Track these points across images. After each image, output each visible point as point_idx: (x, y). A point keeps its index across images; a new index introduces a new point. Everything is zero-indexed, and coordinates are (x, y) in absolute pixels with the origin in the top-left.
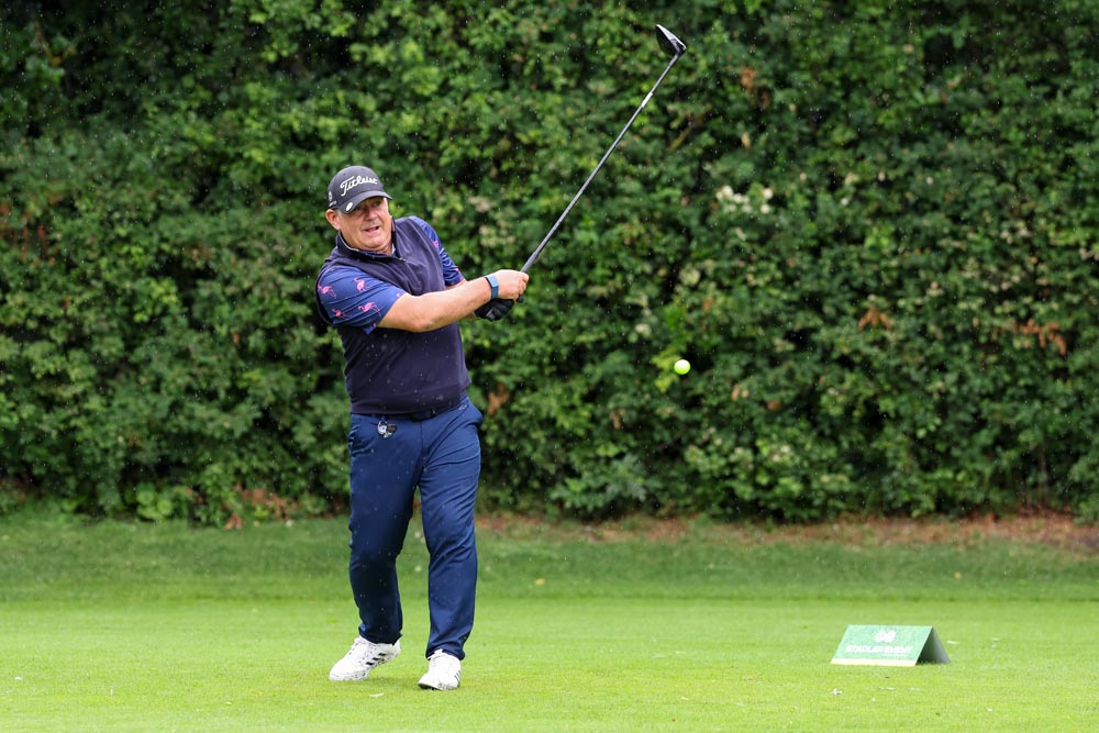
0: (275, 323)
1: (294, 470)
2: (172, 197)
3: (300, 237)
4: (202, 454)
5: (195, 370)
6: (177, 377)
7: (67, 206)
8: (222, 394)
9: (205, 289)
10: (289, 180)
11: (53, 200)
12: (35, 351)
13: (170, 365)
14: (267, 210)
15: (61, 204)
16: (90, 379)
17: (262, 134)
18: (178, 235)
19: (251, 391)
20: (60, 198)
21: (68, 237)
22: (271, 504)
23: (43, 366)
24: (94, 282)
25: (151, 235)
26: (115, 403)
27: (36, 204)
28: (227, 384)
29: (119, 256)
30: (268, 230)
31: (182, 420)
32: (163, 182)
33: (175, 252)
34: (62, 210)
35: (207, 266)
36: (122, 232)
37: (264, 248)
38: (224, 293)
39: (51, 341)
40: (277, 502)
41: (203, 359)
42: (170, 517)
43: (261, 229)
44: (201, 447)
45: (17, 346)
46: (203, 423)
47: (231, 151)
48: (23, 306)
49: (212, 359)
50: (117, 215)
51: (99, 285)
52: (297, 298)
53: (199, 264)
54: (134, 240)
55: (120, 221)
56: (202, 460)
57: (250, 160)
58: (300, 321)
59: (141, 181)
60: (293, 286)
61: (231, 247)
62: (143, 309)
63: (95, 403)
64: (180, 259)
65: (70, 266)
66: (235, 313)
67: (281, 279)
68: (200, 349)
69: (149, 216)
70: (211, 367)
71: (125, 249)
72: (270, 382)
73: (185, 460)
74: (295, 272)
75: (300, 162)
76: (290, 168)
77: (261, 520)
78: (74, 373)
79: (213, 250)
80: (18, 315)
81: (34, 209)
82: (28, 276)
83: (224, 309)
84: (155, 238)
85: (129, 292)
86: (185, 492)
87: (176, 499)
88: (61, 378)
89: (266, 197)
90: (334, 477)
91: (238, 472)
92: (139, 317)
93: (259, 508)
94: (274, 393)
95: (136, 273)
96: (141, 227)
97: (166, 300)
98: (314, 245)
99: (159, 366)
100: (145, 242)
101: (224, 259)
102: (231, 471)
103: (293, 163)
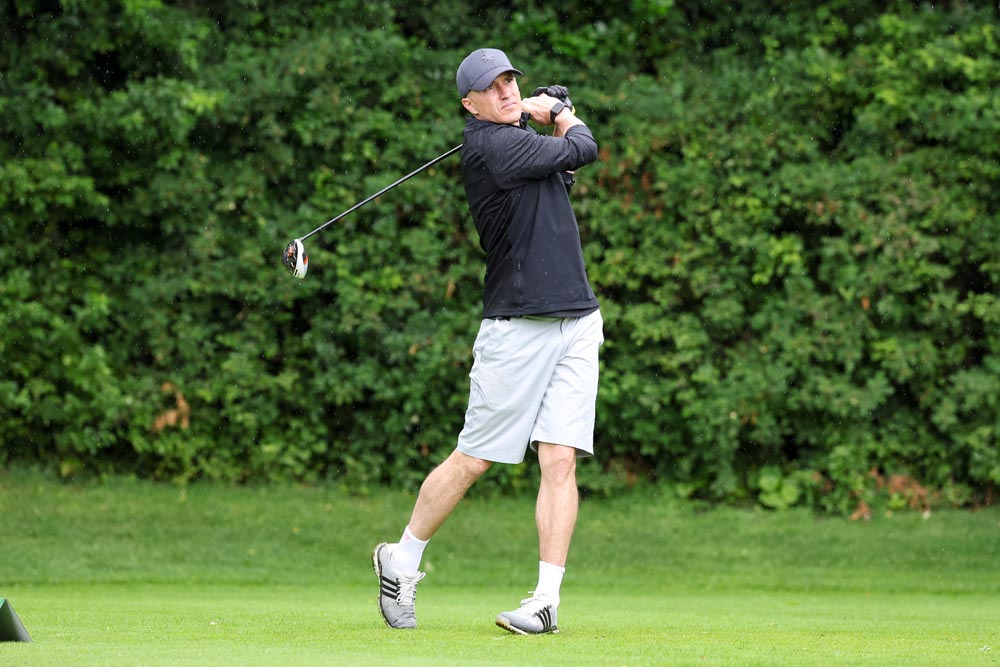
0: (911, 286)
1: (937, 454)
2: (794, 143)
3: (942, 189)
4: (830, 434)
5: (819, 338)
6: (799, 345)
7: (673, 151)
8: (850, 366)
9: (831, 247)
10: (929, 125)
11: (656, 145)
12: (636, 314)
13: (793, 332)
14: (902, 159)
15: (666, 149)
16: (702, 347)
17: (896, 72)
18: (801, 186)
19: (885, 364)
20: (665, 142)
21: (674, 186)
22: (909, 492)
23: (645, 331)
24: (704, 238)
25: (769, 186)
26: (732, 375)
27: (636, 148)
28: (857, 355)
29: (734, 209)
30: (903, 182)
31: (804, 395)
32: (785, 126)
33: (798, 205)
34: (668, 156)
35: (833, 221)
36: (737, 181)
37: (898, 201)
38: (851, 253)
39: (657, 304)
40: (916, 491)
41: (827, 326)
42: (794, 506)
43: (894, 179)
44: (829, 427)
45: (617, 309)
46: (828, 398)
47: (862, 91)
48: (623, 263)
49: (838, 327)
50: (730, 163)
51: (711, 241)
52: (938, 258)
53: (824, 219)
54: (751, 190)
55: (735, 169)
56: (830, 441)
57: (881, 102)
58: (940, 285)
59: (759, 123)
60: (933, 244)
61: (861, 200)
62: (763, 270)
63: (706, 374)
64: (805, 213)
65: (680, 219)
66: (865, 275)
67: (916, 237)
68: (826, 315)
69: (767, 164)
70: (838, 336)
71: (740, 201)
72: (906, 354)
73: (813, 440)
74: (934, 229)
75: (939, 104)
76: (929, 110)
77: (896, 510)
78: (681, 340)
79: (840, 204)
80: (617, 274)
81: (634, 155)
82: (630, 230)
83: (851, 271)
84: (775, 191)
85: (745, 251)
86: (811, 477)
87: (801, 485)
88: (667, 345)
89: (901, 144)
90: (978, 464)
91: (873, 456)
92: (757, 278)
93: (895, 497)
94: (911, 366)
95: (753, 227)
96: (758, 176)
97: (787, 259)
98: (957, 199)
99: (779, 334)
100: (764, 193)
101: (851, 213)
102: (864, 454)
103: (932, 105)
